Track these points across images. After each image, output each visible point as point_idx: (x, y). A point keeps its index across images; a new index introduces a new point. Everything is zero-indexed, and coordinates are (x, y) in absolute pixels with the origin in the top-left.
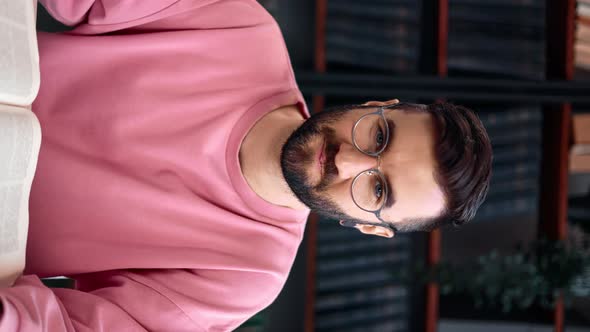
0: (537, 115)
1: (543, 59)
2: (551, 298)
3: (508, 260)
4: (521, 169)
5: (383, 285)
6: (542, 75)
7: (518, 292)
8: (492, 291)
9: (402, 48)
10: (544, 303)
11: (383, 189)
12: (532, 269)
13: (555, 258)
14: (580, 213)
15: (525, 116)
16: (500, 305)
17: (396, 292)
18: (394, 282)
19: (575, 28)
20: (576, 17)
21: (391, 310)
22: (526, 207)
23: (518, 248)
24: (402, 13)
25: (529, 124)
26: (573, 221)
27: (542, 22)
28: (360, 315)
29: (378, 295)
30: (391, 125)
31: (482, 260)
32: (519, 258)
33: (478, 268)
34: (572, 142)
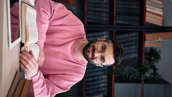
0: (137, 34)
1: (138, 20)
2: (141, 77)
3: (131, 68)
4: (133, 47)
5: (101, 75)
6: (138, 25)
7: (133, 76)
8: (127, 76)
9: (105, 18)
10: (139, 78)
11: (103, 59)
12: (137, 71)
13: (142, 68)
14: (147, 57)
15: (134, 34)
16: (129, 79)
17: (105, 77)
18: (104, 74)
19: (146, 13)
20: (146, 11)
21: (103, 81)
22: (135, 56)
23: (133, 65)
24: (105, 10)
25: (135, 36)
26: (146, 59)
27: (138, 12)
28: (96, 82)
29: (100, 78)
30: (105, 46)
31: (125, 68)
32: (133, 68)
33: (124, 70)
34: (145, 40)
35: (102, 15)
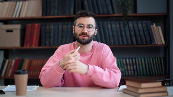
24: (60, 27)
28: (137, 33)
35: (66, 29)
